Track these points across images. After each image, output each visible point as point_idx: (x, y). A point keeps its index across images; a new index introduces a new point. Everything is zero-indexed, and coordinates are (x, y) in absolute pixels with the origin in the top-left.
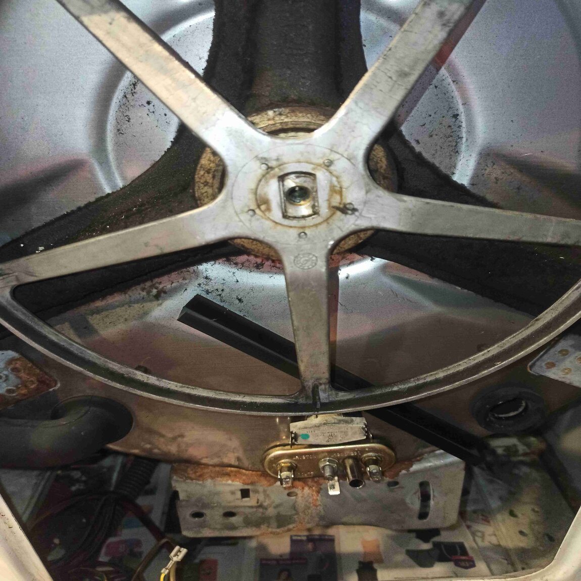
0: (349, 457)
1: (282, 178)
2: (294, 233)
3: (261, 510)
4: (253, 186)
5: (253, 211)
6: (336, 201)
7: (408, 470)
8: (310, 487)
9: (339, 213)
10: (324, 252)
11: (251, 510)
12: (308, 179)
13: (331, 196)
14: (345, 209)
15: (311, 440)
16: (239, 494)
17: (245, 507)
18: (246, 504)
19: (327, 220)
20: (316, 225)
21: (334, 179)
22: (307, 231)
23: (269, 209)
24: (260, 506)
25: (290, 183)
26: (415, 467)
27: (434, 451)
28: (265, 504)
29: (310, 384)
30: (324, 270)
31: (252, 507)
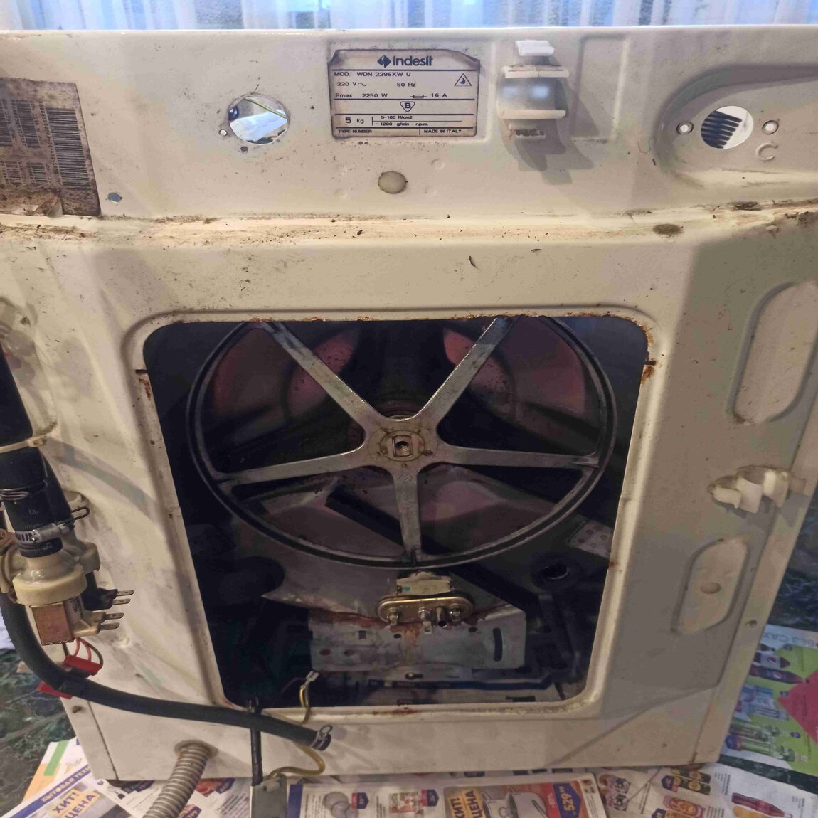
0: (440, 607)
1: (394, 438)
2: (399, 464)
3: (373, 649)
4: (379, 441)
5: (378, 453)
6: (422, 449)
7: (484, 619)
8: (411, 631)
9: (423, 456)
10: (416, 473)
11: (367, 649)
12: (408, 438)
13: (419, 447)
14: (427, 453)
15: (412, 592)
16: (357, 635)
17: (362, 646)
18: (363, 644)
19: (417, 458)
20: (411, 460)
21: (421, 439)
22: (407, 463)
23: (387, 452)
24: (373, 646)
25: (398, 440)
26: (489, 617)
27: (504, 605)
28: (377, 644)
29: (409, 549)
30: (416, 483)
31: (367, 646)
